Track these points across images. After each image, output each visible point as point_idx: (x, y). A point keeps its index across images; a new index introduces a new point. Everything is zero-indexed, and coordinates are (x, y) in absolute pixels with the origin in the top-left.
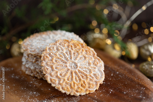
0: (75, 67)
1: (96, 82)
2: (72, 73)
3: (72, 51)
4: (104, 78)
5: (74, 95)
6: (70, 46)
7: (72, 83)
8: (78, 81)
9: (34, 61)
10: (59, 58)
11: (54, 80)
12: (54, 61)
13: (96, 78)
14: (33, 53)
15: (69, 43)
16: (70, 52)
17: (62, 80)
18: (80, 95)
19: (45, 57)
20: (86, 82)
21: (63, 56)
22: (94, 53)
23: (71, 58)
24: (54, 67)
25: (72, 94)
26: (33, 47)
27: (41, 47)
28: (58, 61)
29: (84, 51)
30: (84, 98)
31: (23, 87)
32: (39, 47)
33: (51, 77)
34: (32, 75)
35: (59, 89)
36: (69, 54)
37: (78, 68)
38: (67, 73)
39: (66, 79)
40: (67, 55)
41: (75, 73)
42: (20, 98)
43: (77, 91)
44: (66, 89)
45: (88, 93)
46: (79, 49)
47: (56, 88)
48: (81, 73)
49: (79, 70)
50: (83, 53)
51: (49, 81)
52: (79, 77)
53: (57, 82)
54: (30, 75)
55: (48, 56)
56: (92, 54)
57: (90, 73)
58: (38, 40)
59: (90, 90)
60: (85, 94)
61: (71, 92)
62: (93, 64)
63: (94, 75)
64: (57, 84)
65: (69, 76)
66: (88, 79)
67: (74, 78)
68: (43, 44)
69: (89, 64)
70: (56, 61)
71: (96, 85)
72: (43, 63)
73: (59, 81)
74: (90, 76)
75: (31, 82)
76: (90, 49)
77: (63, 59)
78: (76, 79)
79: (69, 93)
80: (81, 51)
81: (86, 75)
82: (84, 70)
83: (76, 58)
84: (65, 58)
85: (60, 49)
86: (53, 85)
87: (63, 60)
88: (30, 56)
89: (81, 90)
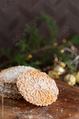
0: (39, 87)
1: (55, 94)
2: (39, 92)
3: (34, 77)
4: (58, 90)
5: (45, 106)
6: (32, 74)
7: (42, 98)
8: (45, 96)
9: (10, 87)
10: (28, 84)
11: (30, 98)
12: (26, 86)
13: (54, 92)
14: (9, 82)
15: (30, 72)
16: (33, 78)
17: (35, 98)
18: (49, 105)
19: (20, 85)
20: (49, 95)
21: (30, 82)
22: (47, 76)
23: (35, 82)
24: (27, 90)
25: (44, 105)
26: (7, 78)
27: (13, 78)
28: (28, 86)
29: (41, 76)
30: (50, 106)
31: (6, 106)
32: (11, 77)
33: (28, 97)
34: (8, 97)
35: (35, 104)
36: (33, 80)
37: (42, 88)
38: (36, 92)
39: (37, 96)
40: (32, 81)
41: (41, 91)
42: (8, 112)
43: (46, 103)
44: (39, 103)
45: (52, 102)
46: (38, 75)
47: (33, 104)
48: (45, 90)
49: (43, 89)
50: (41, 77)
51: (28, 100)
52: (44, 93)
53: (33, 99)
54: (7, 98)
55: (21, 84)
56: (46, 77)
57: (50, 89)
58: (8, 73)
59: (53, 100)
60: (51, 103)
61: (43, 104)
62: (49, 83)
63: (52, 90)
64: (33, 101)
65: (38, 94)
66: (50, 94)
67: (42, 95)
68: (13, 75)
69: (47, 83)
70: (27, 86)
71: (56, 96)
72: (19, 89)
73: (34, 99)
74: (50, 91)
75: (10, 102)
76: (44, 74)
77: (31, 83)
78: (43, 95)
79: (42, 105)
80: (39, 76)
81: (48, 91)
82: (45, 88)
83: (38, 81)
84: (32, 82)
85: (26, 77)
86: (31, 102)
87: (31, 85)
88: (6, 84)
89: (48, 101)
